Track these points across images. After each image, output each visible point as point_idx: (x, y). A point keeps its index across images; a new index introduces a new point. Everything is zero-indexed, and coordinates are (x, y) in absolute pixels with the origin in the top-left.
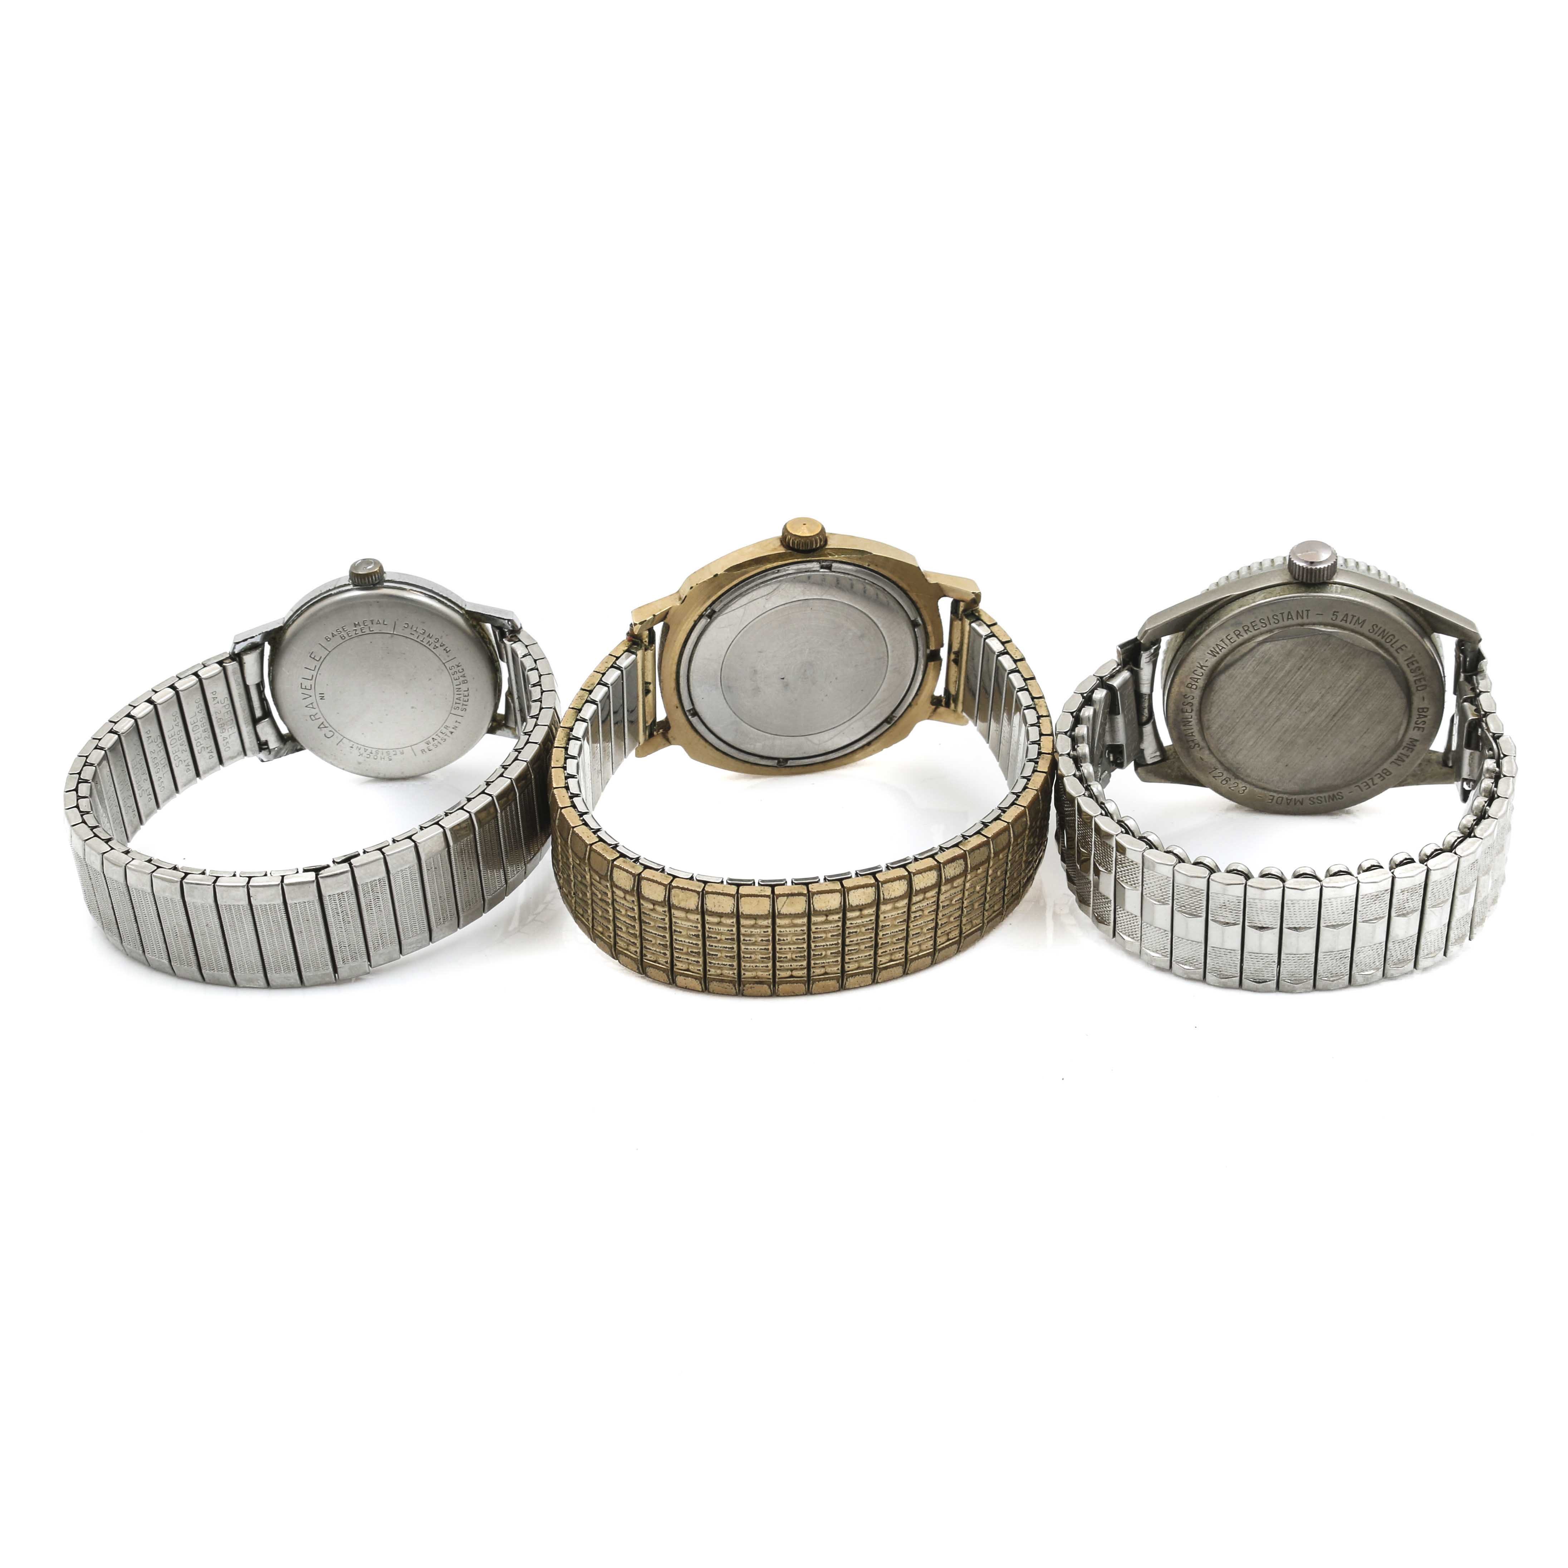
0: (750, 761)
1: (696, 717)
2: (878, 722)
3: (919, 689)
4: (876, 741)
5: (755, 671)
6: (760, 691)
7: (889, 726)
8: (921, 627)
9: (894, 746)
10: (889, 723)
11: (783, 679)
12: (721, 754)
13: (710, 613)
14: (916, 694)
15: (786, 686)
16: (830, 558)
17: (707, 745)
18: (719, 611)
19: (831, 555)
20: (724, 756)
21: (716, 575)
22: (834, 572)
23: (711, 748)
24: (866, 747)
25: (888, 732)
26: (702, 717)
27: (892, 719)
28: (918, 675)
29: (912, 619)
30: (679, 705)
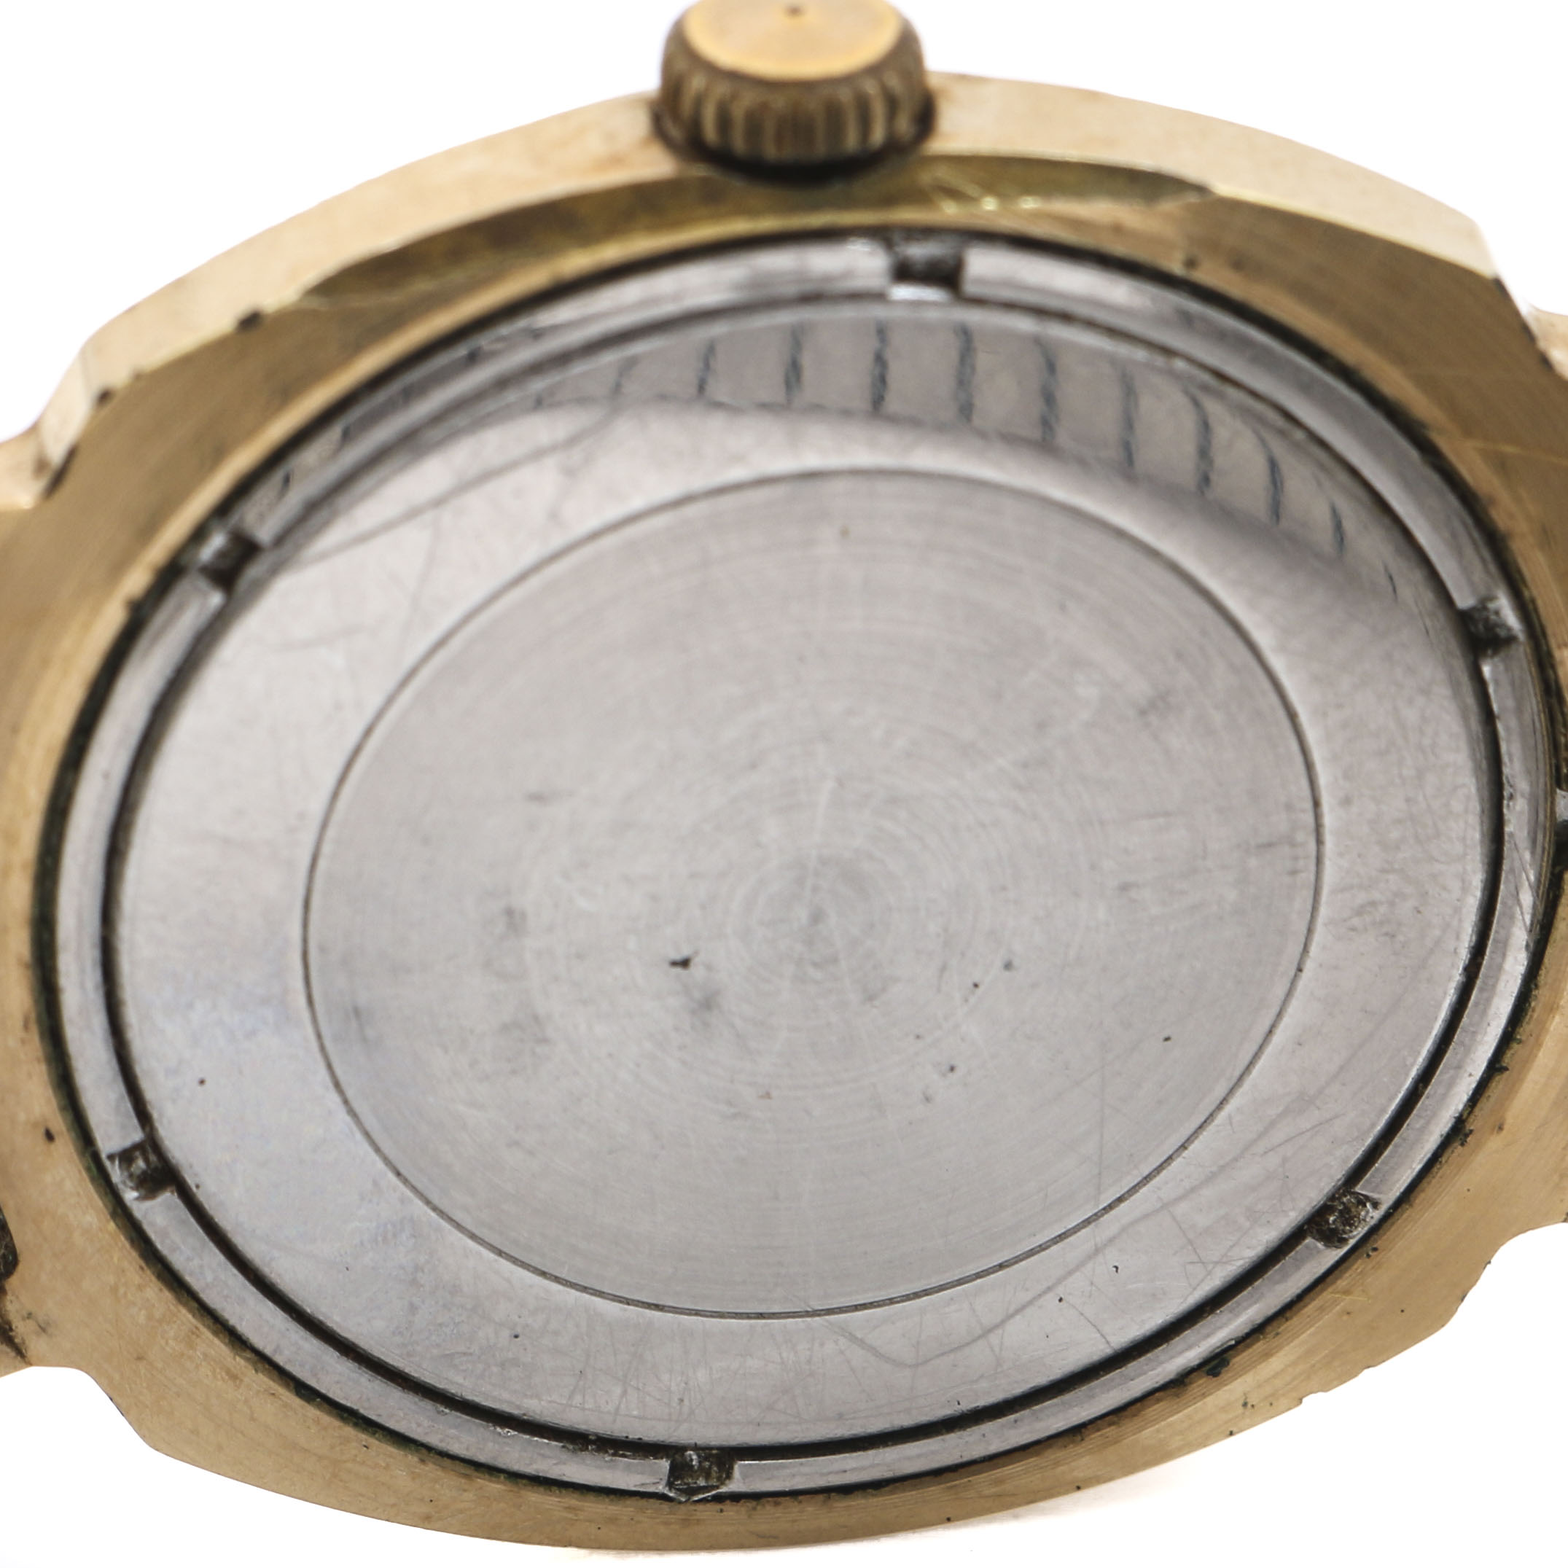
0: (502, 1462)
1: (168, 1198)
2: (1266, 1237)
3: (1508, 1038)
4: (1259, 1346)
5: (509, 912)
6: (545, 1041)
7: (1335, 1254)
8: (1522, 651)
9: (1368, 1376)
10: (1332, 1238)
11: (685, 963)
12: (327, 1420)
13: (221, 554)
14: (1495, 1066)
15: (707, 1004)
16: (950, 212)
17: (239, 1363)
18: (280, 540)
19: (953, 194)
20: (349, 1431)
21: (251, 322)
22: (979, 302)
23: (262, 1381)
24: (1202, 1382)
25: (1326, 1296)
26: (201, 1196)
27: (1348, 1218)
28: (1504, 945)
29: (1464, 600)
30: (59, 1124)
